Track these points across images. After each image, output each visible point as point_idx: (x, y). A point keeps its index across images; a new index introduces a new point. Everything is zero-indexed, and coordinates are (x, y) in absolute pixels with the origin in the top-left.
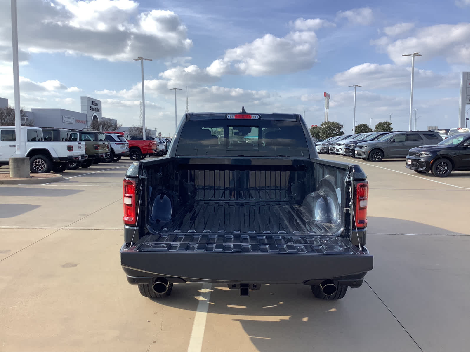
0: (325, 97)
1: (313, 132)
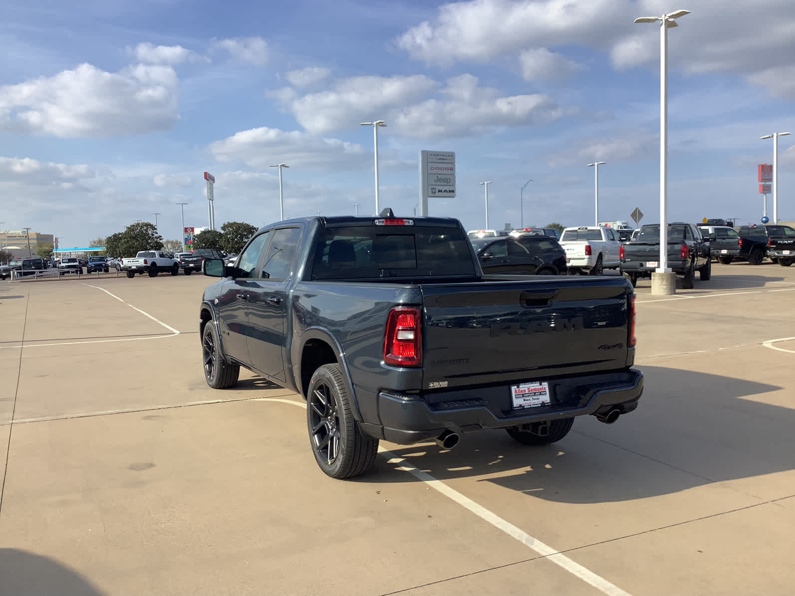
0: (207, 180)
1: (206, 240)
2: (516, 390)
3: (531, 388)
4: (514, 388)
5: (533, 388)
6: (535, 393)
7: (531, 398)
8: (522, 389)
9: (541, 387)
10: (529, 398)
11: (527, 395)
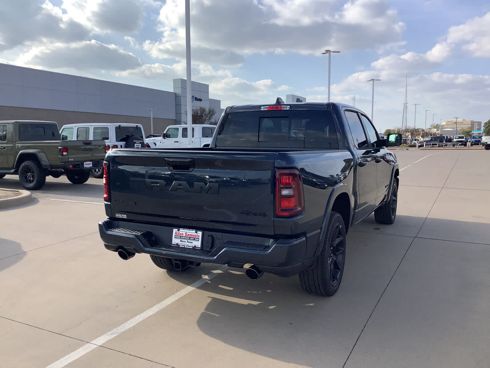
2: (176, 232)
3: (188, 233)
4: (175, 230)
5: (189, 233)
6: (190, 238)
7: (186, 241)
8: (181, 233)
9: (196, 234)
10: (184, 240)
11: (183, 238)
